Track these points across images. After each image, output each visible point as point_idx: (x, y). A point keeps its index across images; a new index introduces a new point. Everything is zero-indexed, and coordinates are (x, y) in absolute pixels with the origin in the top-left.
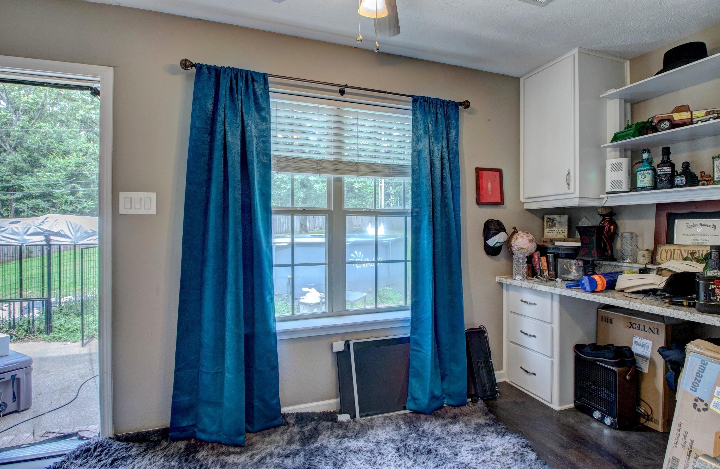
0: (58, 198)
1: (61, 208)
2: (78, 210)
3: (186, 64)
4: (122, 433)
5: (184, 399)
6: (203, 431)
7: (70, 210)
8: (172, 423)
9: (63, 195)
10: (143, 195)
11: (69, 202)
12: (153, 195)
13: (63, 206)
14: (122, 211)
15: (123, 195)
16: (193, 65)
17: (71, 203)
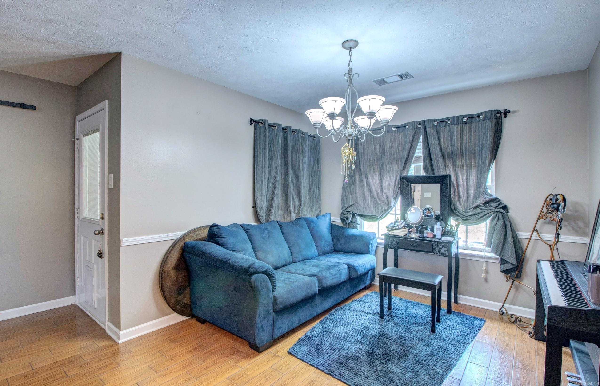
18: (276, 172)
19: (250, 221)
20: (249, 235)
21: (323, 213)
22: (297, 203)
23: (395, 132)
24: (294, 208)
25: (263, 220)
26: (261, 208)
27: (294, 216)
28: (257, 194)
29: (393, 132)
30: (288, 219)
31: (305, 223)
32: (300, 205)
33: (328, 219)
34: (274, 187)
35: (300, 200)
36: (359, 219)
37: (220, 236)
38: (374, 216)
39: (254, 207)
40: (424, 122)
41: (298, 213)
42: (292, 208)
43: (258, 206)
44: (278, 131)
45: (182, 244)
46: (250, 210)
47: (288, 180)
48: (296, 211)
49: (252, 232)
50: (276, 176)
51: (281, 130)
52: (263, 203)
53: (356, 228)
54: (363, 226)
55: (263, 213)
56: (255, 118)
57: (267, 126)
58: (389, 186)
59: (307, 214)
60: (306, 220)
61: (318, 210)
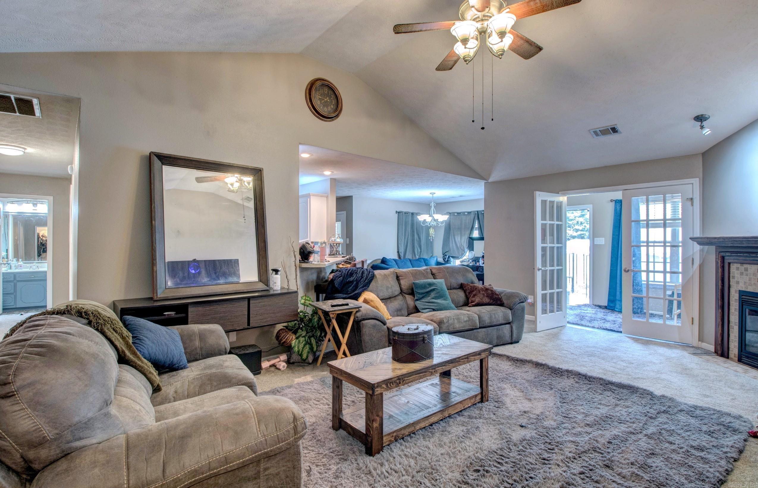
0: (572, 220)
1: (574, 228)
2: (586, 229)
3: (612, 201)
4: (595, 304)
5: (612, 298)
6: (617, 308)
7: (581, 229)
8: (608, 304)
9: (575, 217)
10: (601, 239)
11: (580, 222)
12: (604, 239)
13: (576, 226)
14: (595, 243)
15: (595, 239)
16: (614, 201)
17: (581, 223)
18: (408, 235)
19: (396, 257)
20: (397, 263)
21: (434, 256)
22: (419, 251)
23: (467, 215)
24: (418, 253)
25: (402, 258)
26: (401, 252)
27: (417, 257)
28: (399, 246)
29: (465, 215)
30: (414, 258)
31: (423, 260)
32: (421, 252)
33: (435, 259)
34: (407, 243)
35: (421, 249)
36: (452, 259)
37: (386, 262)
38: (458, 257)
39: (398, 252)
40: (478, 211)
41: (420, 256)
42: (416, 253)
43: (400, 251)
44: (409, 215)
45: (372, 265)
46: (396, 254)
47: (414, 239)
48: (419, 254)
49: (398, 262)
50: (408, 237)
51: (410, 214)
52: (402, 250)
53: (450, 263)
54: (454, 262)
55: (402, 255)
56: (398, 211)
57: (404, 214)
58: (464, 242)
59: (425, 257)
60: (424, 259)
61: (431, 255)
